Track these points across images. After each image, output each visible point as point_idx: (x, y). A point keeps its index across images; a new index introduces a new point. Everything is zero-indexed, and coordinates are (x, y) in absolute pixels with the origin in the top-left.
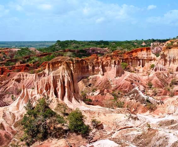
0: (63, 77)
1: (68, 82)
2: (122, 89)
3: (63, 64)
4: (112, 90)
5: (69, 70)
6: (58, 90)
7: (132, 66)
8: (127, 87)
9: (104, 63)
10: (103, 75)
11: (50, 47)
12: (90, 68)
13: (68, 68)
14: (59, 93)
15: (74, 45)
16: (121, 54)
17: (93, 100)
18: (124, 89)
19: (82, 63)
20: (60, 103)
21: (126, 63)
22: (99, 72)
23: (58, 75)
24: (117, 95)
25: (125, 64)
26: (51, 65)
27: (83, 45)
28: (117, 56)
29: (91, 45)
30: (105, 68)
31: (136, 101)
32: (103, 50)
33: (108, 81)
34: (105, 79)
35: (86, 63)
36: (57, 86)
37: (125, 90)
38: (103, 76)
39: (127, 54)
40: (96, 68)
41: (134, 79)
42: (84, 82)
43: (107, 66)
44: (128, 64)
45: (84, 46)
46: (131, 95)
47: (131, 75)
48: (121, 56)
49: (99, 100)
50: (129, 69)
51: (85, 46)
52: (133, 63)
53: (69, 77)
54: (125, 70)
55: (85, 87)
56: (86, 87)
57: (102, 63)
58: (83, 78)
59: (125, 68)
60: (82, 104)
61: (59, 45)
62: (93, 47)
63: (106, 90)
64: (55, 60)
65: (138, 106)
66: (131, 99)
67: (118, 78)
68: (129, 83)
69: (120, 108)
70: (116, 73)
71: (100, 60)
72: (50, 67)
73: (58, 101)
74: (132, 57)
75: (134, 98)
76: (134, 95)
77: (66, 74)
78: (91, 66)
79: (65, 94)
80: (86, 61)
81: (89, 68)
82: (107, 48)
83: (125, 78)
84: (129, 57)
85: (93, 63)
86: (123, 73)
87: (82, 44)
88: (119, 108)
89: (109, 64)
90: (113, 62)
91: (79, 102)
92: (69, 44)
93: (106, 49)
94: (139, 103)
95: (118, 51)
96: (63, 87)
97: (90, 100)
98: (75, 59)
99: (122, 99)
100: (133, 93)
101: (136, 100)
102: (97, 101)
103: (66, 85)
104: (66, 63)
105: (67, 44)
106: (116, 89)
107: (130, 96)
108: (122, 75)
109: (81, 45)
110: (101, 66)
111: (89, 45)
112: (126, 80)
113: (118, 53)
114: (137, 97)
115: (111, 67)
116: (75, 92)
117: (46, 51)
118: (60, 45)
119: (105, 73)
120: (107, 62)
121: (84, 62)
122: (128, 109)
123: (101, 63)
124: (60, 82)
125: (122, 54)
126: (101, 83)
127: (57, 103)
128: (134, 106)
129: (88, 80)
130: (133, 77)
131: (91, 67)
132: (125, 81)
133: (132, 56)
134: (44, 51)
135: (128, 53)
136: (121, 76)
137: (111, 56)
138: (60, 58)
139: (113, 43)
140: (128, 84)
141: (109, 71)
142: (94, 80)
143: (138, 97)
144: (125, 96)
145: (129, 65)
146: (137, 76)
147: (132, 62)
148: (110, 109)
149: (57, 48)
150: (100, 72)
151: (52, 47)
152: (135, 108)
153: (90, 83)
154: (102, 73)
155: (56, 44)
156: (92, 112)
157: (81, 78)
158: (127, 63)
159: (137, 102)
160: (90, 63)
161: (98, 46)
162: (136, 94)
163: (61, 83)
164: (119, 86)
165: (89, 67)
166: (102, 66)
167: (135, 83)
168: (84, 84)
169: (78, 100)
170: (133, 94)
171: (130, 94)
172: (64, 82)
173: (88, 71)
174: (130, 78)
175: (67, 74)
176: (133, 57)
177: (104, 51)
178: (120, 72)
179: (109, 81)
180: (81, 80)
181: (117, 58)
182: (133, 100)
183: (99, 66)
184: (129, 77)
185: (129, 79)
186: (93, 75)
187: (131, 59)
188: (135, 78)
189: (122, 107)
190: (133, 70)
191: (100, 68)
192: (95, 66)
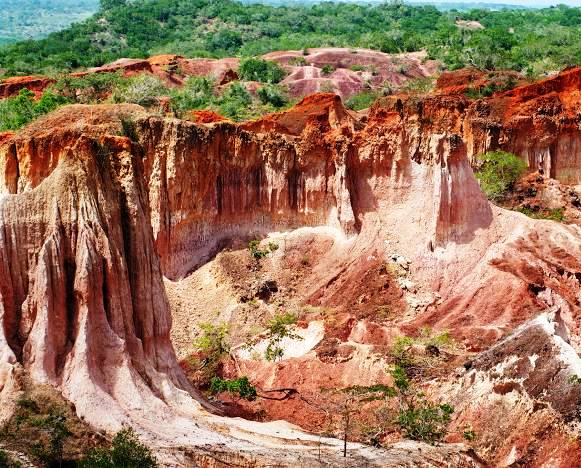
0: (67, 233)
1: (98, 267)
2: (466, 320)
3: (70, 153)
4: (403, 328)
5: (104, 190)
6: (33, 315)
7: (553, 175)
8: (498, 311)
9: (364, 153)
10: (357, 226)
11: (61, 35)
12: (275, 180)
13: (103, 180)
14: (38, 335)
15: (211, 28)
16: (489, 95)
17: (269, 385)
18: (477, 325)
19: (224, 151)
20: (33, 396)
21: (518, 153)
22: (327, 208)
23: (37, 218)
24: (418, 359)
25: (508, 159)
26: (27, 159)
27: (271, 26)
28: (461, 108)
29: (324, 30)
30: (372, 181)
31: (530, 406)
32: (395, 62)
33: (383, 271)
34: (363, 258)
35: (246, 147)
36: (26, 292)
37: (489, 328)
38: (354, 238)
39: (525, 99)
40: (313, 183)
41: (555, 261)
42: (231, 271)
43: (384, 169)
44: (532, 161)
45: (277, 35)
46: (505, 365)
47: (534, 237)
48: (486, 111)
49: (306, 386)
50: (531, 193)
51: (283, 38)
52: (560, 157)
53: (101, 233)
54: (500, 202)
55: (234, 304)
56: (244, 300)
57: (353, 151)
58: (225, 244)
59: (511, 188)
60: (181, 409)
61: (117, 25)
62: (332, 45)
63: (361, 326)
64: (57, 123)
65: (540, 435)
66: (503, 390)
67: (450, 251)
68: (518, 284)
69: (421, 445)
70: (441, 219)
71: (336, 133)
72: (21, 168)
73: (22, 382)
74: (556, 119)
75: (520, 381)
76: (522, 366)
77: (86, 214)
78: (277, 167)
79: (71, 339)
80: (245, 137)
81: (265, 182)
82: (423, 54)
83: (494, 253)
84: (536, 118)
85: (291, 149)
86: (486, 221)
87: (264, 19)
88: (412, 445)
89: (398, 156)
90: (434, 145)
91: (160, 396)
92: (180, 19)
93: (414, 56)
94: (549, 413)
95: (470, 79)
96: (62, 299)
97: (248, 389)
98: (176, 122)
99: (447, 386)
100: (520, 349)
101: (535, 394)
102: (293, 391)
103: (81, 283)
104: (92, 146)
105: (164, 17)
106: (431, 321)
107: (500, 369)
108: (479, 232)
109: (258, 28)
110: (341, 171)
111: (312, 29)
112: (495, 263)
113: (467, 91)
114: (538, 378)
115: (408, 177)
116: (140, 333)
117: (27, 66)
118: (125, 24)
119: (367, 218)
120: (384, 146)
121: (238, 142)
122: (471, 452)
123: (345, 148)
124: (42, 265)
125: (495, 98)
126: (339, 283)
127: (17, 395)
128: (514, 433)
129: (258, 256)
130: (547, 249)
131: (282, 177)
132: (494, 272)
133: (559, 110)
134: (12, 61)
135: (530, 89)
136: (468, 237)
137: (420, 105)
138: (82, 114)
139: (466, 18)
140: (510, 290)
141: (395, 202)
142: (297, 257)
143: (550, 375)
144: (468, 367)
145: (532, 168)
146: (572, 238)
147: (553, 149)
148: (351, 446)
149: (103, 43)
150: (334, 211)
151: (72, 37)
152: (519, 449)
153: (267, 277)
154: (348, 214)
155: (98, 16)
156: (236, 461)
157: (213, 244)
158: (526, 154)
159: (536, 407)
160: (274, 148)
161: (368, 36)
162: (533, 359)
163: (50, 270)
164: (453, 305)
165: (270, 172)
166: (348, 171)
167: (554, 288)
168: (228, 284)
169: (154, 382)
170: (514, 359)
171: (499, 356)
172: (70, 266)
173: (259, 199)
174: (527, 256)
175: (94, 219)
176: (562, 117)
177: (403, 73)
178: (464, 212)
179: (392, 267)
180: (211, 257)
181: (459, 122)
182: (514, 392)
183: (330, 171)
184: (521, 246)
185: (517, 258)
186: (292, 226)
187: (551, 127)
188: (559, 253)
189: (433, 437)
190: (560, 204)
191: (338, 182)
192: (305, 169)
